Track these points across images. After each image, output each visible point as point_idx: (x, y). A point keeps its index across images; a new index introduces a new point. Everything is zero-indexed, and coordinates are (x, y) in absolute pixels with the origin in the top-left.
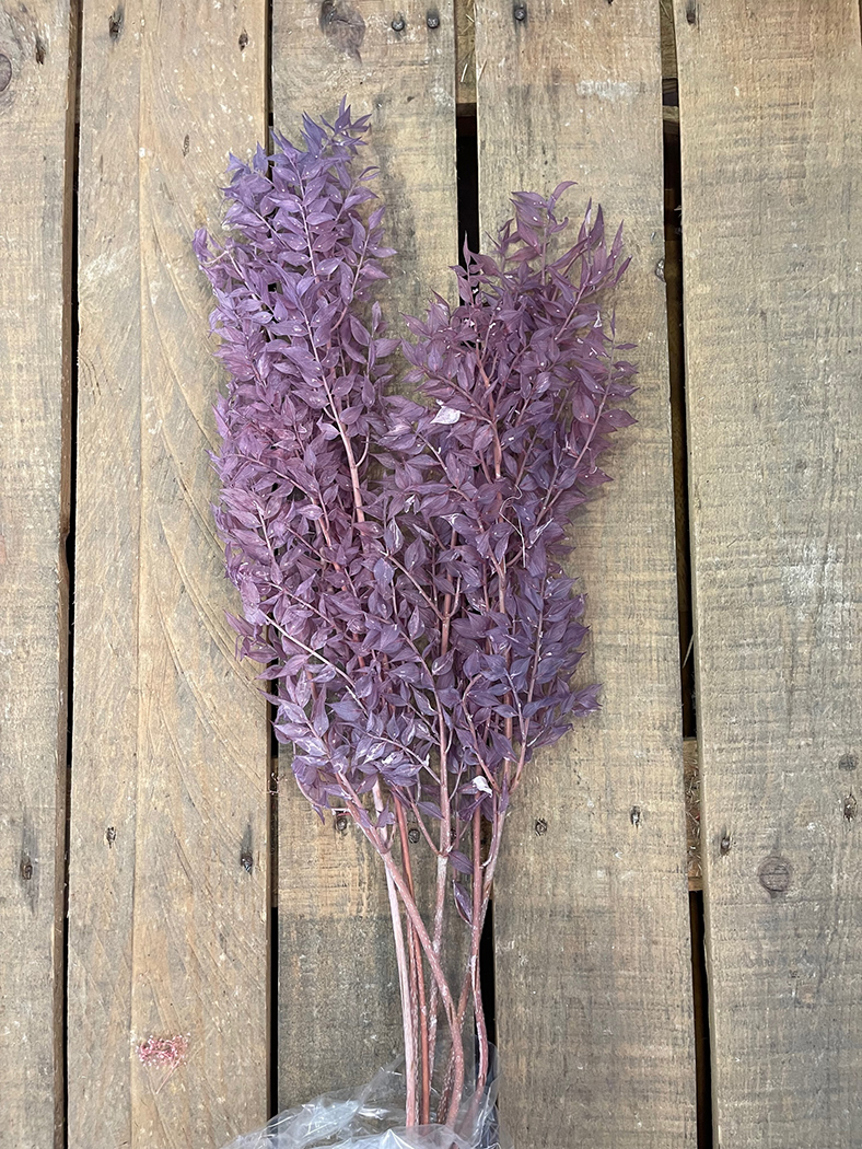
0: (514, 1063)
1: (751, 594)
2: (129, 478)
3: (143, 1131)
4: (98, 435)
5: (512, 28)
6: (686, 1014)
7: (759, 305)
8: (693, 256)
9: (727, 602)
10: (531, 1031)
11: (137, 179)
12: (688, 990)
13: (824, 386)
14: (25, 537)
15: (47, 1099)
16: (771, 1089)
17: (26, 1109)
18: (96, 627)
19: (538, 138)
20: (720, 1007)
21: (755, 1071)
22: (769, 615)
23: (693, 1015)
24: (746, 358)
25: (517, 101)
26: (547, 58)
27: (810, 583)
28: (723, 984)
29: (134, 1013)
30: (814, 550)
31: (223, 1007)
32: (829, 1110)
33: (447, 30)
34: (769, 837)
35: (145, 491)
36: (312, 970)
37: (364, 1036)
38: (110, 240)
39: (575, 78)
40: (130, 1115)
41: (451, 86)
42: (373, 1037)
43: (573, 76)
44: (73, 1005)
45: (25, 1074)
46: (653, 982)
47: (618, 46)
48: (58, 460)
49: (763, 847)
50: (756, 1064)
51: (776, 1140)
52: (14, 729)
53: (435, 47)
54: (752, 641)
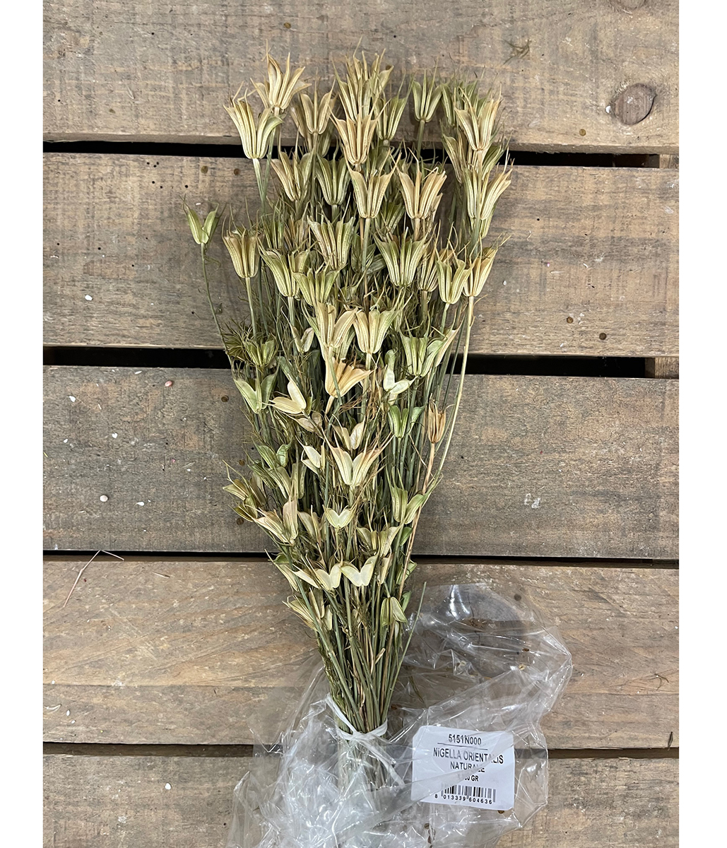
0: (144, 330)
3: (204, 674)
6: (98, 161)
10: (115, 313)
12: (75, 158)
15: (177, 763)
16: (171, 82)
17: (186, 782)
20: (91, 127)
21: (152, 96)
23: (97, 155)
28: (70, 123)
29: (96, 682)
31: (91, 601)
32: (192, 25)
36: (57, 518)
37: (119, 471)
40: (190, 686)
42: (119, 461)
45: (154, 782)
46: (68, 192)
50: (148, 95)
51: (219, 80)
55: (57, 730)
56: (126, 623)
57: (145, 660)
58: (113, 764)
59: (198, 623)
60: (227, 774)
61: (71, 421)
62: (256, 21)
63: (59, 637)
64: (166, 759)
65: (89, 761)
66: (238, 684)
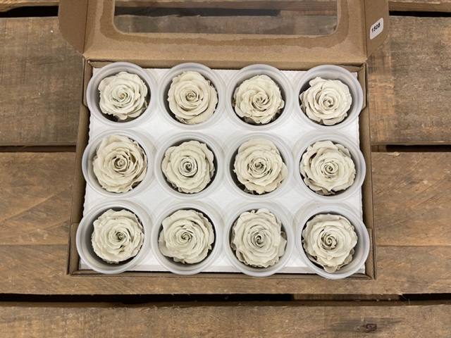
55: (438, 283)
61: (436, 53)
63: (437, 208)
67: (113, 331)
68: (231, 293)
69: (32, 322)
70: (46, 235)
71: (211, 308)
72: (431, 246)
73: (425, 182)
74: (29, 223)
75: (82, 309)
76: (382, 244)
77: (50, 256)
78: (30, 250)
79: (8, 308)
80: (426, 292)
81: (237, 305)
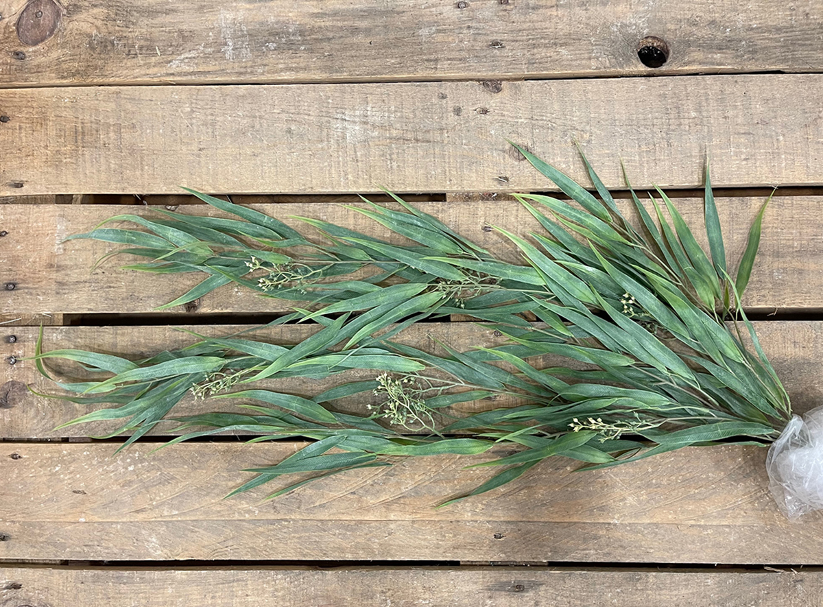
1: (362, 161)
2: (285, 527)
3: (670, 517)
4: (258, 547)
5: (19, 291)
7: (196, 152)
8: (165, 188)
9: (367, 175)
11: (100, 523)
13: (244, 117)
14: (319, 593)
15: (655, 577)
16: (637, 157)
17: (661, 590)
18: (375, 547)
19: (88, 277)
22: (375, 151)
24: (226, 160)
25: (65, 289)
26: (39, 271)
27: (357, 128)
29: (601, 521)
30: (338, 125)
32: (649, 125)
33: (17, 331)
34: (498, 155)
35: (293, 517)
38: (137, 540)
39: (52, 255)
40: (661, 524)
41: (52, 329)
43: (51, 256)
44: (598, 558)
45: (640, 590)
47: (34, 229)
48: (272, 572)
49: (504, 158)
51: (666, 154)
52: (435, 598)
53: (28, 338)
54: (389, 162)
56: (618, 482)
57: (632, 506)
58: (613, 577)
59: (664, 482)
60: (688, 584)
62: (687, 121)
63: (577, 490)
64: (648, 574)
65: (598, 575)
66: (692, 522)
67: (313, 589)
68: (406, 560)
69: (248, 582)
70: (257, 512)
71: (390, 571)
72: (571, 522)
73: (568, 468)
74: (243, 502)
75: (289, 572)
76: (531, 520)
77: (261, 529)
78: (244, 523)
79: (228, 572)
80: (566, 560)
81: (411, 569)
